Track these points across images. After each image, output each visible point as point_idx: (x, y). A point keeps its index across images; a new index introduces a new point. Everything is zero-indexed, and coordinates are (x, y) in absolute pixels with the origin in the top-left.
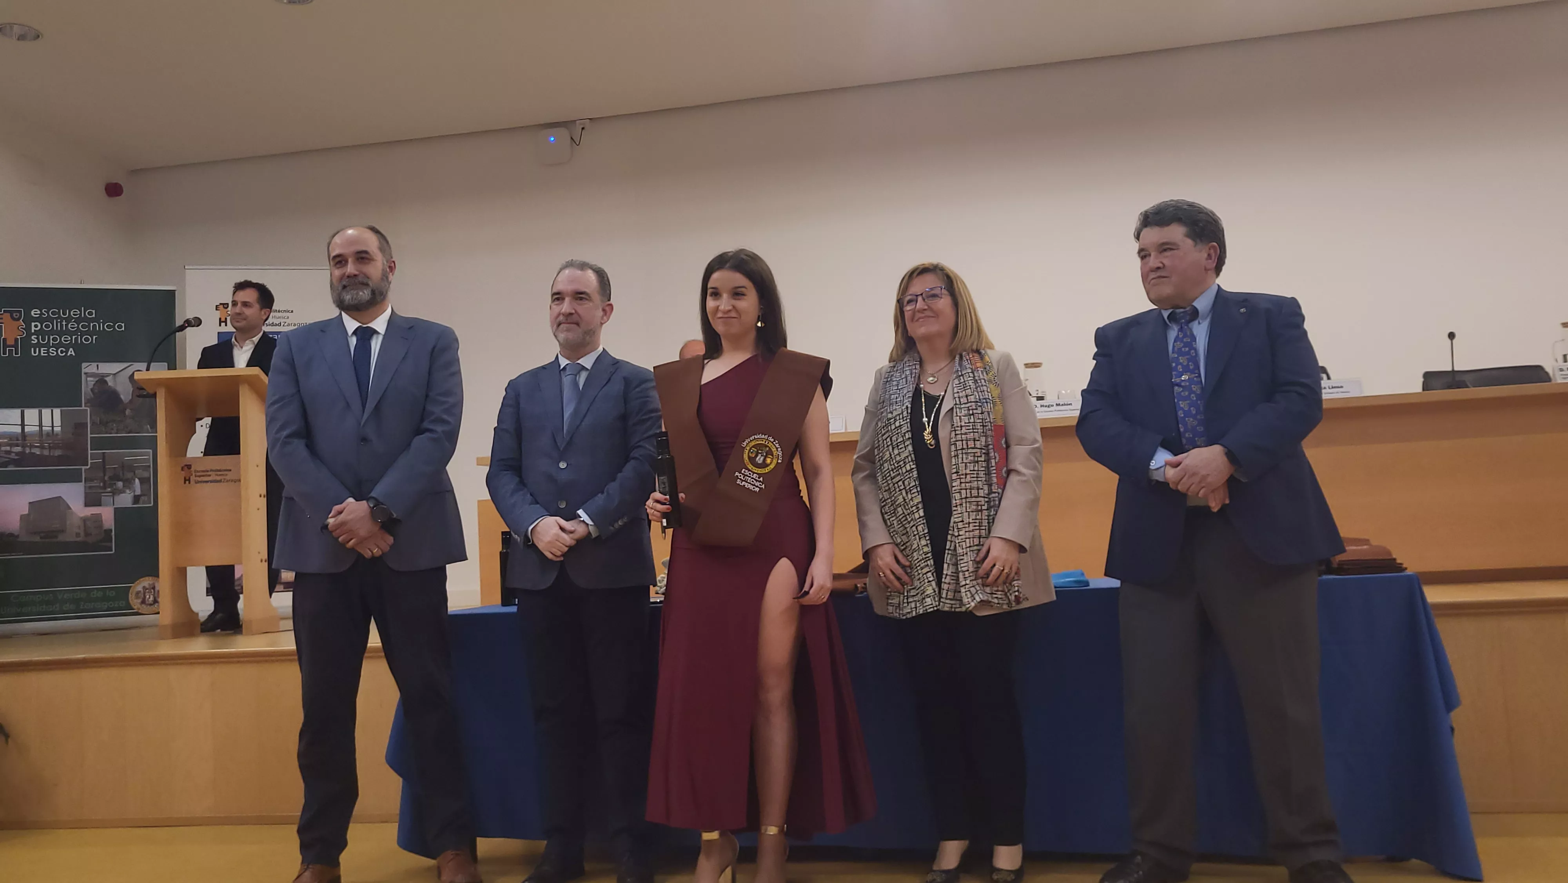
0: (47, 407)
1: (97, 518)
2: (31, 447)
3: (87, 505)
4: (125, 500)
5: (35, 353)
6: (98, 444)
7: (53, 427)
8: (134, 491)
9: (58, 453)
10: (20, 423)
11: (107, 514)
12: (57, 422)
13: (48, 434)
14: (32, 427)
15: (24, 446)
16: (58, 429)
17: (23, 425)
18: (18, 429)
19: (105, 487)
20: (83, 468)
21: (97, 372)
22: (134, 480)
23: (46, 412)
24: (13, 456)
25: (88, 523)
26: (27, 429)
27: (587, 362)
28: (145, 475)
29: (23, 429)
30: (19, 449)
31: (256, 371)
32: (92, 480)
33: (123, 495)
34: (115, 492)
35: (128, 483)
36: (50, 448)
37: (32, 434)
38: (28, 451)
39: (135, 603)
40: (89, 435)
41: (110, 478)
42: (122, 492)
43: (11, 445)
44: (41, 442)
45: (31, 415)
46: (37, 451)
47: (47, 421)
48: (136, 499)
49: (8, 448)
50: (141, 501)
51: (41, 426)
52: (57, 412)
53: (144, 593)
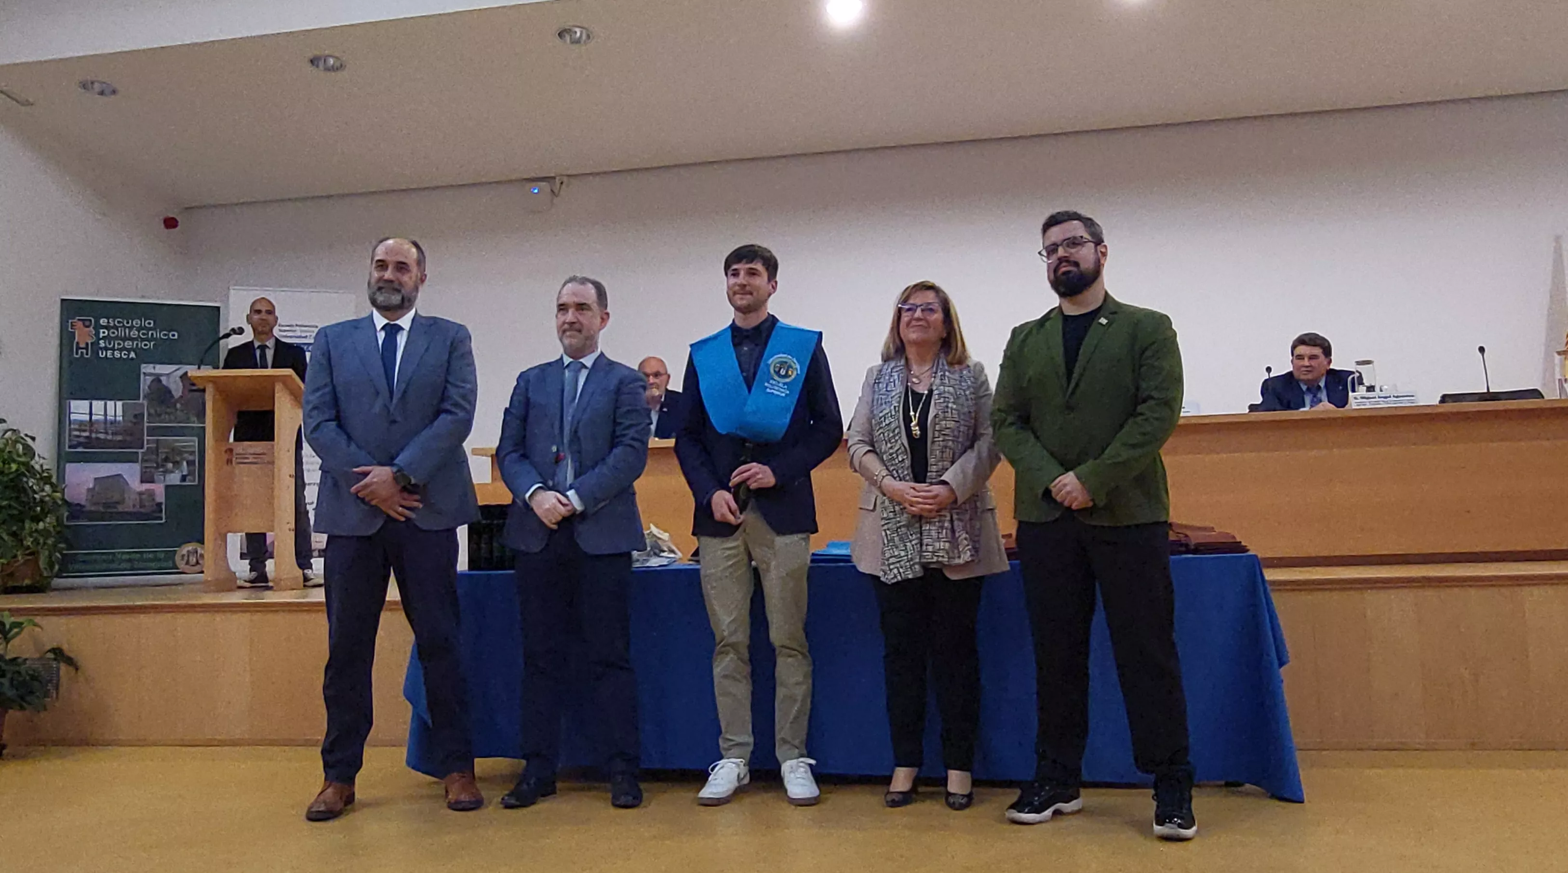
0: (111, 400)
1: (151, 494)
2: (97, 432)
3: (142, 482)
4: (174, 478)
5: (102, 354)
6: (152, 431)
7: (115, 416)
8: (182, 472)
9: (119, 438)
10: (88, 412)
11: (159, 489)
12: (119, 412)
13: (112, 423)
14: (98, 416)
15: (91, 432)
16: (120, 419)
17: (91, 414)
18: (87, 418)
19: (157, 467)
20: (142, 450)
21: (152, 371)
22: (182, 464)
23: (110, 404)
24: (81, 440)
25: (144, 497)
26: (94, 417)
27: (588, 361)
28: (191, 458)
29: (91, 418)
30: (87, 434)
31: (289, 372)
32: (146, 461)
33: (172, 475)
34: (166, 472)
35: (177, 464)
36: (113, 434)
37: (97, 421)
38: (94, 435)
39: (182, 565)
40: (146, 425)
41: (162, 459)
42: (172, 472)
43: (79, 430)
44: (105, 429)
45: (98, 405)
46: (102, 436)
47: (111, 412)
48: (184, 478)
49: (77, 433)
50: (187, 480)
51: (106, 414)
52: (119, 404)
53: (188, 556)
